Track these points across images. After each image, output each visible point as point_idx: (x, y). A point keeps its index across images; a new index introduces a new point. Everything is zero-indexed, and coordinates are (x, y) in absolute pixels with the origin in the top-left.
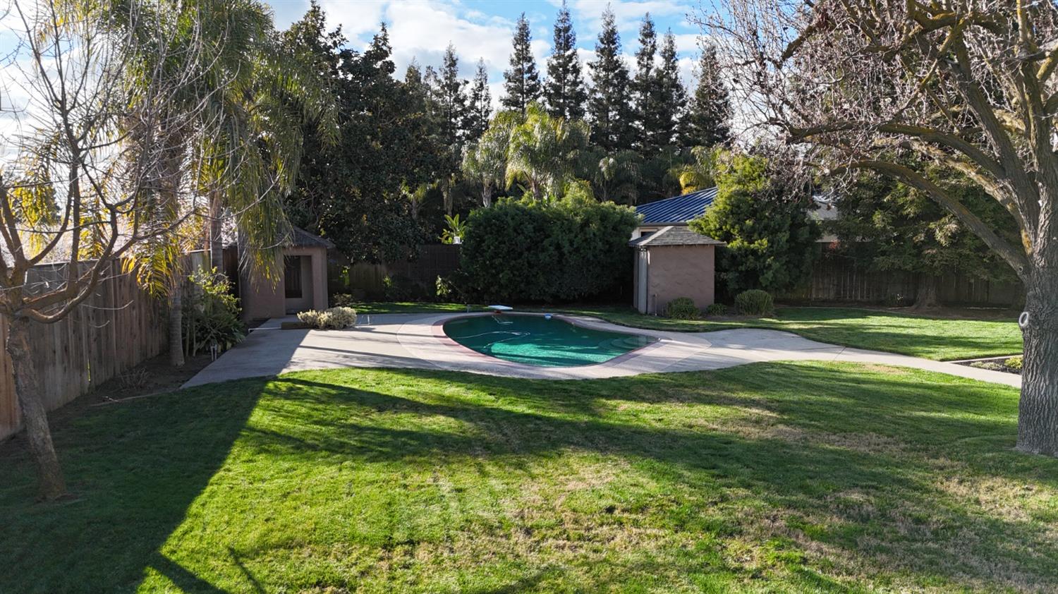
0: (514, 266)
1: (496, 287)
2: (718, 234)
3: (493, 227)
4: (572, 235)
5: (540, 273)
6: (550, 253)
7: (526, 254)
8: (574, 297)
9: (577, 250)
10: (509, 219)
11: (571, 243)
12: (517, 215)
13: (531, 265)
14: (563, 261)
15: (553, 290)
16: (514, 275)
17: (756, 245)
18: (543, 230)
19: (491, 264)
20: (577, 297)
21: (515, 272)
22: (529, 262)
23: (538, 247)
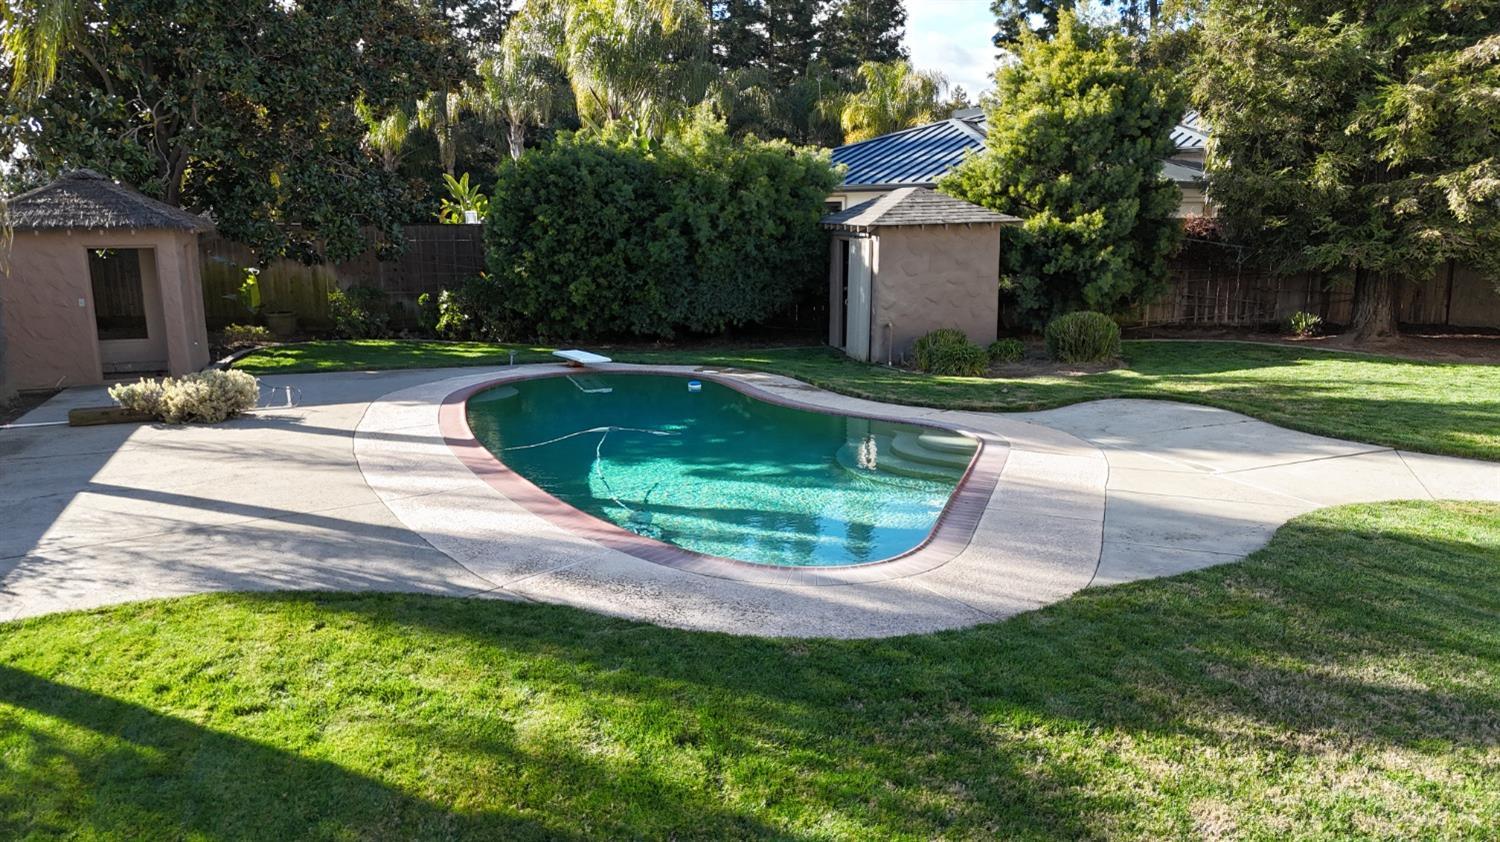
0: (598, 267)
1: (563, 310)
2: (998, 202)
3: (552, 188)
4: (714, 207)
5: (651, 283)
6: (670, 241)
7: (621, 243)
8: (718, 327)
9: (724, 236)
10: (584, 172)
11: (714, 221)
12: (599, 164)
13: (632, 268)
14: (697, 257)
15: (677, 315)
16: (598, 286)
17: (1077, 224)
18: (652, 195)
19: (551, 265)
20: (723, 328)
21: (601, 280)
22: (627, 260)
23: (644, 231)
